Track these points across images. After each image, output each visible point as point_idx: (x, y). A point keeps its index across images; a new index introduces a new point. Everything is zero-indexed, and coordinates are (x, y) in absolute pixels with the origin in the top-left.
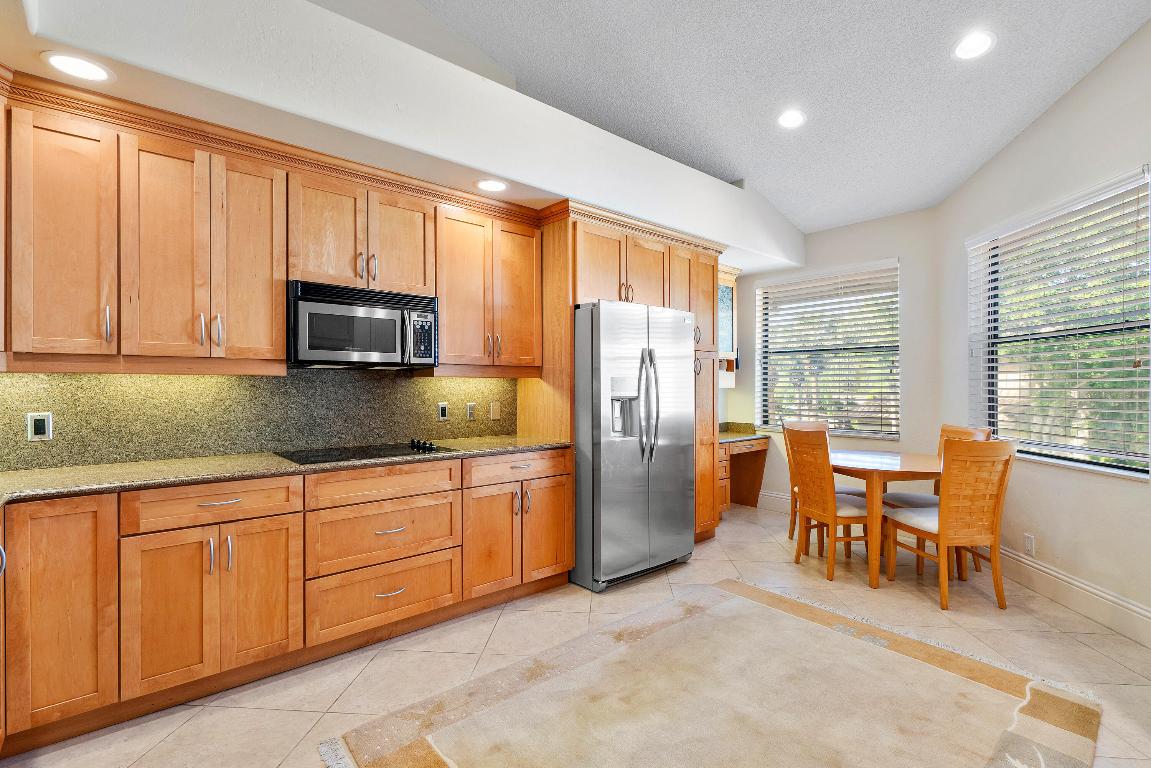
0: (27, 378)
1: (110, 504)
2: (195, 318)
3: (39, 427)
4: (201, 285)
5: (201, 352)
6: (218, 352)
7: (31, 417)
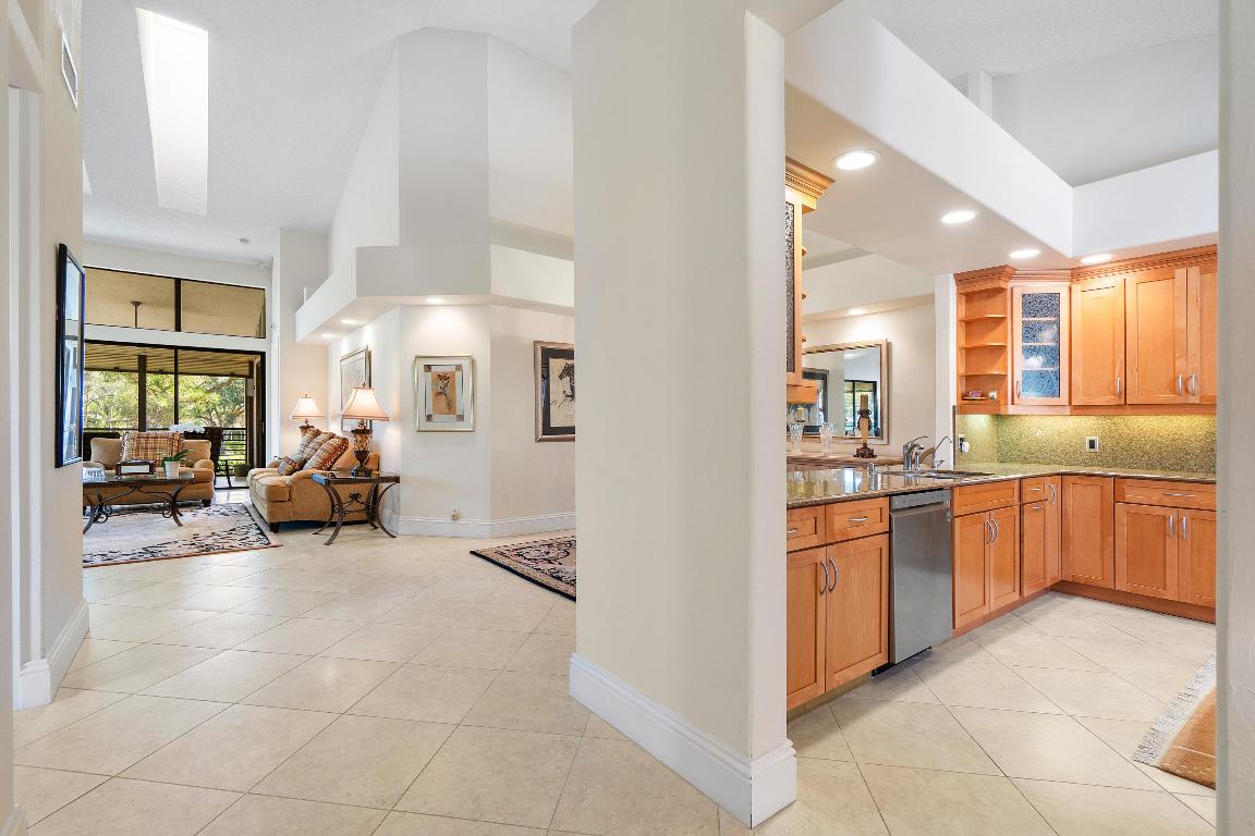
0: (1085, 418)
1: (1109, 485)
2: (1175, 379)
3: (1092, 444)
4: (1179, 357)
5: (1181, 400)
6: (1194, 400)
7: (1088, 439)
